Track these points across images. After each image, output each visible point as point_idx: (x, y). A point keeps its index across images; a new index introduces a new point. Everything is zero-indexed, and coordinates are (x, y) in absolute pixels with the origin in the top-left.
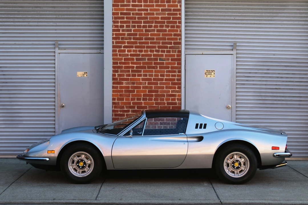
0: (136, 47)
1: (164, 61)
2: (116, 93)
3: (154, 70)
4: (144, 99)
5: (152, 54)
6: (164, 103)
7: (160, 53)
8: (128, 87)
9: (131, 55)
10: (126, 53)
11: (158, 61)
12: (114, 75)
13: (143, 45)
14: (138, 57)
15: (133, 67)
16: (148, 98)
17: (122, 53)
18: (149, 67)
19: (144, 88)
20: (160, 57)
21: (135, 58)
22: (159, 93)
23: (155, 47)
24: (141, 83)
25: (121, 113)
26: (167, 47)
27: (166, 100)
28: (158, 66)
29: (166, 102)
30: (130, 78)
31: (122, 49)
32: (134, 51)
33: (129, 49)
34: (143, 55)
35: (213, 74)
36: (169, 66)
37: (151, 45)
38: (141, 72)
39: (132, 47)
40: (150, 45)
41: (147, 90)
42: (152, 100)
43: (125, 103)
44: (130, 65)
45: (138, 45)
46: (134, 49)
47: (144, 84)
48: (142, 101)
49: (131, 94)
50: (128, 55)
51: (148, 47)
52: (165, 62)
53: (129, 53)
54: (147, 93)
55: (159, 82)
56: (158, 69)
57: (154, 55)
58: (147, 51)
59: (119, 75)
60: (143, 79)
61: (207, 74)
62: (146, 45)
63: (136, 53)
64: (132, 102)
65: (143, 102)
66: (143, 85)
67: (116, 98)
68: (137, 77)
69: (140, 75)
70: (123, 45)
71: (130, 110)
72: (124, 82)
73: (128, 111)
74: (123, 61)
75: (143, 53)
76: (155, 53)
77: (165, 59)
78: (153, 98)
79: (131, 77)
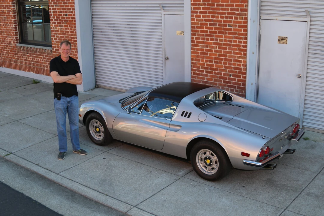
0: (209, 13)
1: (232, 27)
2: (194, 54)
3: (223, 35)
4: (215, 62)
5: (222, 19)
6: (231, 68)
7: (229, 19)
8: (203, 50)
9: (205, 20)
10: (202, 18)
11: (227, 27)
12: (192, 38)
13: (215, 11)
14: (210, 23)
15: (207, 32)
16: (218, 61)
17: (198, 18)
18: (220, 33)
19: (215, 52)
20: (229, 24)
21: (208, 23)
22: (227, 58)
23: (224, 13)
24: (213, 47)
25: (198, 72)
26: (234, 14)
27: (233, 65)
28: (227, 32)
29: (233, 67)
30: (204, 41)
31: (199, 14)
32: (208, 16)
33: (203, 14)
34: (215, 21)
35: (286, 40)
36: (236, 32)
37: (222, 11)
38: (213, 37)
39: (206, 13)
40: (220, 11)
41: (218, 54)
42: (221, 63)
43: (201, 64)
44: (205, 29)
45: (211, 11)
46: (208, 14)
47: (215, 47)
48: (213, 64)
49: (205, 56)
50: (202, 20)
51: (219, 13)
52: (232, 28)
53: (204, 19)
54: (218, 57)
55: (227, 47)
56: (227, 34)
57: (224, 21)
58: (217, 17)
59: (196, 38)
60: (215, 44)
61: (280, 40)
62: (217, 11)
63: (209, 19)
64: (206, 63)
65: (214, 64)
66: (215, 48)
67: (194, 58)
68: (210, 41)
69: (212, 40)
70: (199, 11)
71: (205, 70)
72: (200, 45)
73: (203, 71)
74: (199, 25)
75: (215, 19)
76: (224, 19)
77: (233, 25)
78: (223, 62)
79: (205, 41)
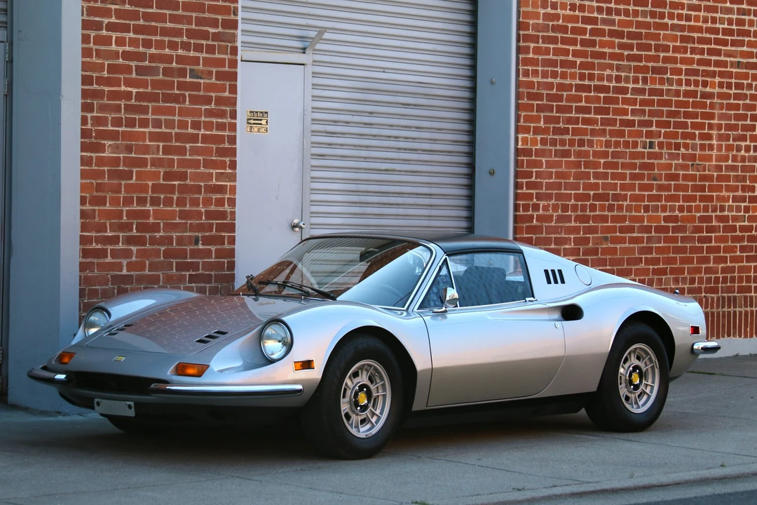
0: (138, 30)
1: (201, 78)
2: (88, 181)
3: (177, 106)
4: (155, 202)
5: (173, 53)
6: (200, 213)
7: (192, 52)
8: (116, 161)
9: (126, 55)
10: (114, 47)
11: (188, 79)
12: (84, 121)
13: (153, 24)
14: (140, 64)
15: (128, 96)
16: (162, 196)
17: (103, 48)
18: (168, 98)
19: (154, 166)
20: (192, 67)
21: (133, 64)
22: (188, 182)
23: (178, 33)
24: (146, 150)
25: (99, 246)
26: (206, 36)
27: (204, 205)
28: (187, 94)
29: (203, 210)
30: (120, 129)
31: (104, 32)
32: (133, 42)
33: (119, 34)
34: (153, 58)
35: (264, 122)
36: (212, 94)
37: (172, 25)
38: (148, 113)
39: (126, 29)
40: (169, 25)
41: (162, 171)
42: (168, 202)
43: (109, 214)
44: (123, 88)
45: (141, 22)
46: (132, 35)
47: (155, 150)
48: (149, 207)
49: (123, 183)
50: (115, 55)
51: (165, 32)
52: (202, 81)
53: (121, 49)
54: (162, 182)
55: (188, 146)
56: (187, 103)
57: (180, 59)
58: (160, 45)
59: (97, 121)
60: (154, 137)
61: (252, 121)
62: (159, 25)
63: (136, 50)
64: (125, 209)
65: (151, 208)
66: (153, 154)
67: (88, 195)
68: (137, 129)
69: (144, 123)
70: (106, 21)
71: (121, 235)
72: (108, 143)
73: (115, 240)
74: (105, 74)
75: (153, 51)
76: (180, 52)
77: (202, 72)
78: (175, 197)
79: (123, 129)
